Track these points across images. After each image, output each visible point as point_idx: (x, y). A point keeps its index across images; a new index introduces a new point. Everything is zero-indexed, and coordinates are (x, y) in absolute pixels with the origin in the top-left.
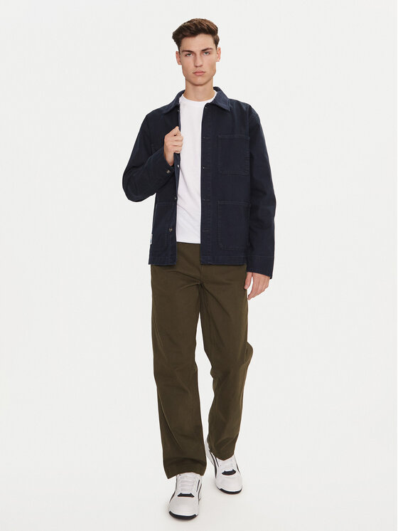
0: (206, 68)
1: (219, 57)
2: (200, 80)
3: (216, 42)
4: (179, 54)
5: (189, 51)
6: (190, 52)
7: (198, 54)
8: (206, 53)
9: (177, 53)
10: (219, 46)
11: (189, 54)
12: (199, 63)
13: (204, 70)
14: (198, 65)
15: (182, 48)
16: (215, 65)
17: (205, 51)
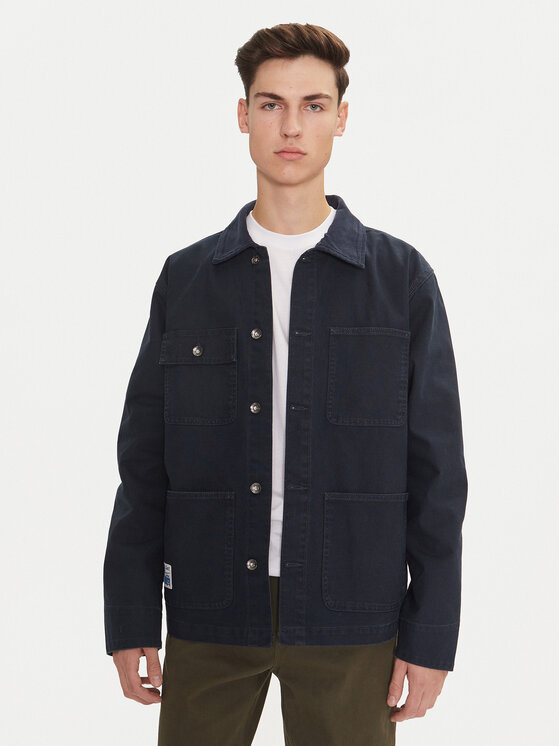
0: (308, 144)
1: (342, 125)
2: (290, 172)
3: (342, 84)
4: (245, 105)
5: (272, 96)
6: (275, 100)
7: (294, 105)
8: (314, 107)
9: (240, 103)
10: (345, 98)
11: (272, 105)
12: (294, 127)
13: (302, 149)
14: (291, 131)
15: (254, 90)
16: (330, 142)
17: (312, 102)
